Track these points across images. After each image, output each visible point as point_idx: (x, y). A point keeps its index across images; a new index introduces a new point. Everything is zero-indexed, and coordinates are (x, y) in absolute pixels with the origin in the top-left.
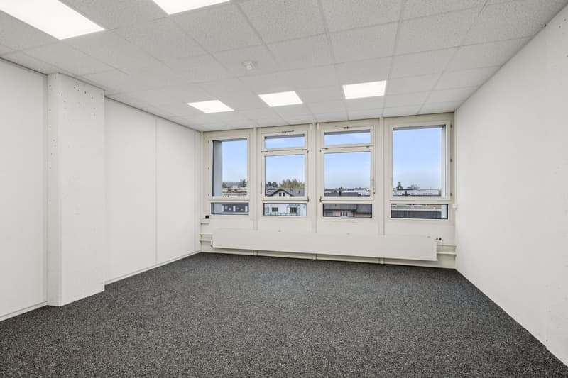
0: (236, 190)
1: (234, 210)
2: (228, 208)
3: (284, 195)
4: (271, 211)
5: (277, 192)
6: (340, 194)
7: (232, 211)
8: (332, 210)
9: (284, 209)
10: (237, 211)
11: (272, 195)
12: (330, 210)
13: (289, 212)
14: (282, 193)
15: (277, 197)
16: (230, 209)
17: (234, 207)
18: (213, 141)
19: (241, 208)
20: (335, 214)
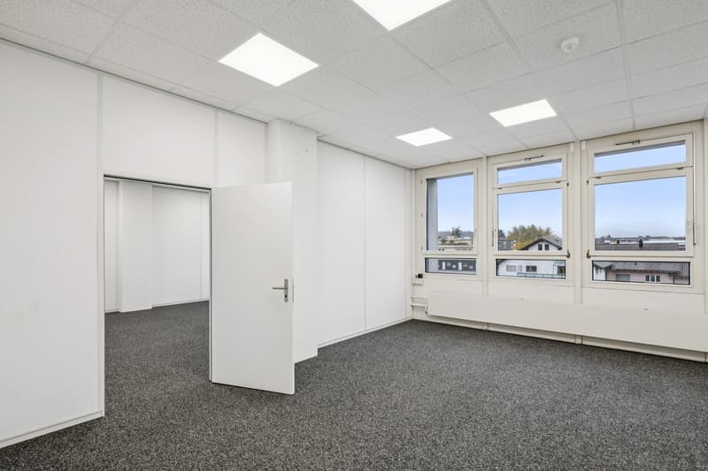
0: (452, 241)
1: (460, 268)
2: (451, 265)
3: (547, 247)
4: (524, 270)
5: (535, 243)
6: (641, 246)
7: (457, 269)
8: (630, 271)
9: (547, 268)
10: (464, 269)
11: (526, 248)
12: (624, 270)
13: (556, 272)
14: (543, 244)
15: (534, 250)
16: (454, 266)
17: (460, 264)
18: (427, 180)
19: (470, 265)
20: (633, 277)
